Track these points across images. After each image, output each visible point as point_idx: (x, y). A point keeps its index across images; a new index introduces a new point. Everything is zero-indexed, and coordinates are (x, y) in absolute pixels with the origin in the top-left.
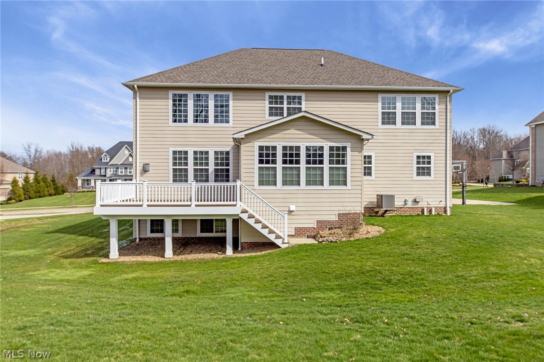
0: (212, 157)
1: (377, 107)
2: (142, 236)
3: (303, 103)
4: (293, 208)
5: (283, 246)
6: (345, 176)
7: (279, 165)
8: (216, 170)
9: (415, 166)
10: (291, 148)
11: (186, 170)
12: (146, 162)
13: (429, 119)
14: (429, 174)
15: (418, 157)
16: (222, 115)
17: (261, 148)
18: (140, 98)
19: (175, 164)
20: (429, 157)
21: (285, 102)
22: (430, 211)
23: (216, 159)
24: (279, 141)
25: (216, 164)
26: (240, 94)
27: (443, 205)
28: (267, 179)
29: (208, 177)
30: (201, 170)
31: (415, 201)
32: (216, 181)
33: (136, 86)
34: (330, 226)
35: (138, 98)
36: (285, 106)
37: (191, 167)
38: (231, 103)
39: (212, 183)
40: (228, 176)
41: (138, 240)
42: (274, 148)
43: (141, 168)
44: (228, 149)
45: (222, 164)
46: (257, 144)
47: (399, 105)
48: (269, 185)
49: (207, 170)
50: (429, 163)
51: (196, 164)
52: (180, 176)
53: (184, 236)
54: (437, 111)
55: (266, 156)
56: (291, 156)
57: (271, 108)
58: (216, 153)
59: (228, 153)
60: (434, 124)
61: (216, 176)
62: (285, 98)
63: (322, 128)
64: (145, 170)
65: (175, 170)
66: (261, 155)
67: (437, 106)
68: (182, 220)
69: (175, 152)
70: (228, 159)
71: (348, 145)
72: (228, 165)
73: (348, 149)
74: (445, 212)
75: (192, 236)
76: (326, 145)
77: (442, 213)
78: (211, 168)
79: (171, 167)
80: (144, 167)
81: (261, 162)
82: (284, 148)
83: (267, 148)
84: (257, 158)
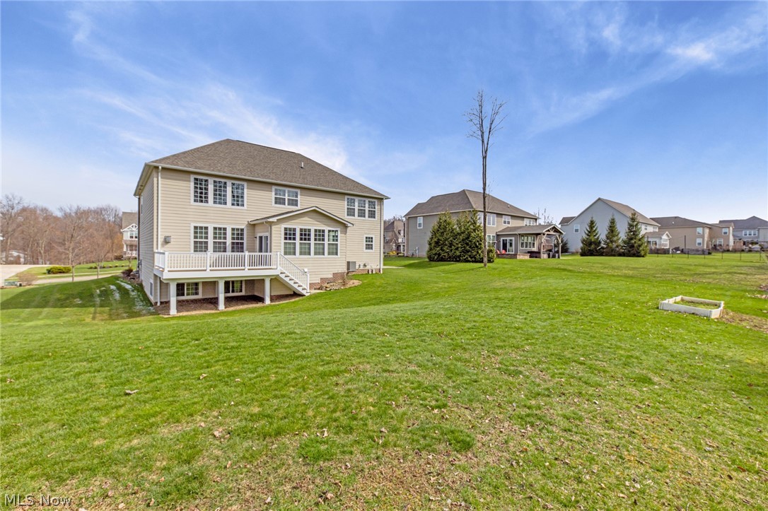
0: (229, 233)
1: (344, 204)
2: (163, 300)
3: (299, 196)
4: (306, 270)
5: (307, 295)
6: (337, 249)
7: (298, 241)
8: (233, 243)
9: (365, 243)
10: (305, 230)
11: (206, 243)
12: (167, 234)
13: (372, 215)
14: (372, 248)
15: (366, 238)
16: (238, 200)
17: (286, 229)
18: (162, 178)
19: (196, 237)
20: (372, 238)
21: (286, 195)
22: (372, 271)
23: (233, 234)
24: (298, 225)
25: (233, 239)
26: (251, 184)
27: (378, 267)
28: (290, 251)
29: (225, 248)
30: (220, 243)
31: (365, 265)
32: (233, 251)
33: (160, 167)
34: (328, 281)
35: (160, 178)
36: (286, 197)
37: (211, 241)
38: (245, 190)
39: (229, 253)
40: (242, 248)
41: (159, 304)
42: (295, 230)
43: (163, 240)
44: (242, 227)
45: (238, 239)
46: (284, 226)
47: (356, 204)
48: (290, 254)
49: (225, 243)
50: (372, 241)
51: (215, 238)
52: (200, 247)
53: (204, 297)
54: (376, 210)
55: (289, 234)
56: (305, 235)
57: (276, 198)
58: (233, 229)
59: (242, 230)
60: (375, 218)
61: (233, 248)
62: (286, 192)
63: (330, 221)
64: (166, 241)
65: (195, 242)
66: (286, 234)
67: (376, 207)
68: (203, 282)
69: (196, 228)
70: (242, 234)
71: (339, 229)
72: (242, 239)
73: (339, 232)
74: (380, 271)
75: (211, 297)
76: (326, 229)
77: (378, 272)
78: (229, 241)
79: (193, 240)
80: (165, 239)
81: (286, 239)
82: (301, 230)
83: (290, 229)
84: (283, 236)
